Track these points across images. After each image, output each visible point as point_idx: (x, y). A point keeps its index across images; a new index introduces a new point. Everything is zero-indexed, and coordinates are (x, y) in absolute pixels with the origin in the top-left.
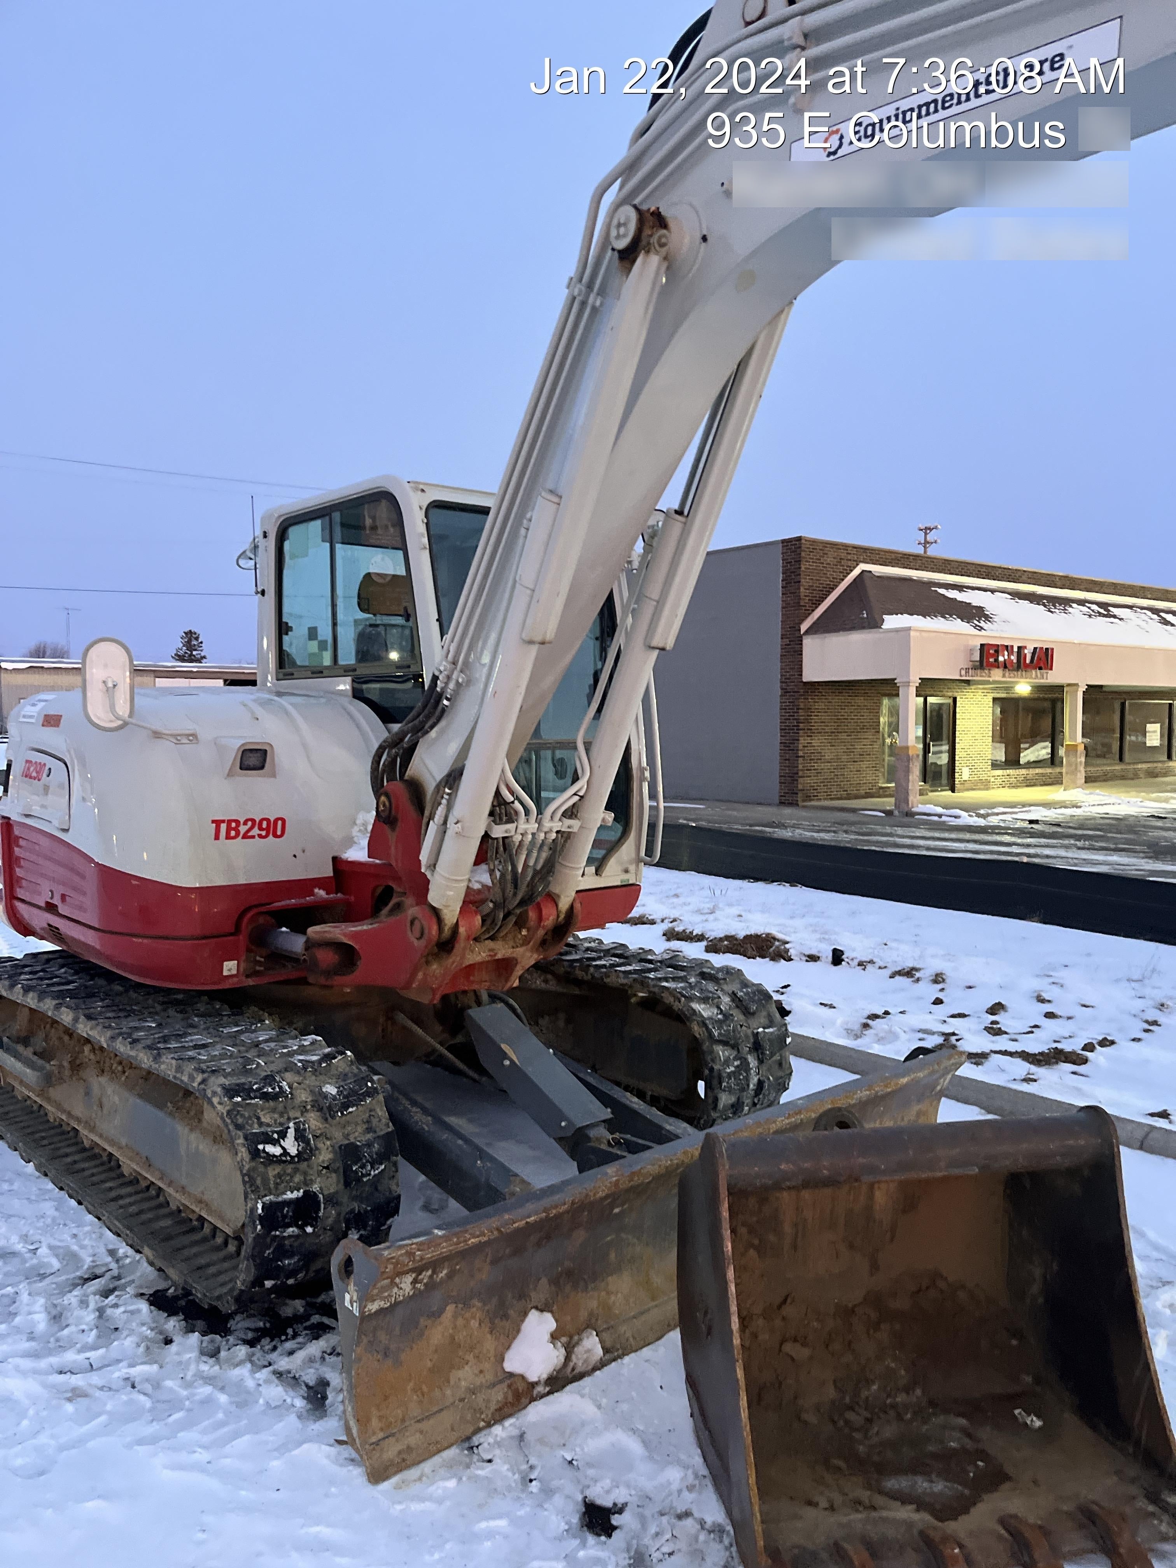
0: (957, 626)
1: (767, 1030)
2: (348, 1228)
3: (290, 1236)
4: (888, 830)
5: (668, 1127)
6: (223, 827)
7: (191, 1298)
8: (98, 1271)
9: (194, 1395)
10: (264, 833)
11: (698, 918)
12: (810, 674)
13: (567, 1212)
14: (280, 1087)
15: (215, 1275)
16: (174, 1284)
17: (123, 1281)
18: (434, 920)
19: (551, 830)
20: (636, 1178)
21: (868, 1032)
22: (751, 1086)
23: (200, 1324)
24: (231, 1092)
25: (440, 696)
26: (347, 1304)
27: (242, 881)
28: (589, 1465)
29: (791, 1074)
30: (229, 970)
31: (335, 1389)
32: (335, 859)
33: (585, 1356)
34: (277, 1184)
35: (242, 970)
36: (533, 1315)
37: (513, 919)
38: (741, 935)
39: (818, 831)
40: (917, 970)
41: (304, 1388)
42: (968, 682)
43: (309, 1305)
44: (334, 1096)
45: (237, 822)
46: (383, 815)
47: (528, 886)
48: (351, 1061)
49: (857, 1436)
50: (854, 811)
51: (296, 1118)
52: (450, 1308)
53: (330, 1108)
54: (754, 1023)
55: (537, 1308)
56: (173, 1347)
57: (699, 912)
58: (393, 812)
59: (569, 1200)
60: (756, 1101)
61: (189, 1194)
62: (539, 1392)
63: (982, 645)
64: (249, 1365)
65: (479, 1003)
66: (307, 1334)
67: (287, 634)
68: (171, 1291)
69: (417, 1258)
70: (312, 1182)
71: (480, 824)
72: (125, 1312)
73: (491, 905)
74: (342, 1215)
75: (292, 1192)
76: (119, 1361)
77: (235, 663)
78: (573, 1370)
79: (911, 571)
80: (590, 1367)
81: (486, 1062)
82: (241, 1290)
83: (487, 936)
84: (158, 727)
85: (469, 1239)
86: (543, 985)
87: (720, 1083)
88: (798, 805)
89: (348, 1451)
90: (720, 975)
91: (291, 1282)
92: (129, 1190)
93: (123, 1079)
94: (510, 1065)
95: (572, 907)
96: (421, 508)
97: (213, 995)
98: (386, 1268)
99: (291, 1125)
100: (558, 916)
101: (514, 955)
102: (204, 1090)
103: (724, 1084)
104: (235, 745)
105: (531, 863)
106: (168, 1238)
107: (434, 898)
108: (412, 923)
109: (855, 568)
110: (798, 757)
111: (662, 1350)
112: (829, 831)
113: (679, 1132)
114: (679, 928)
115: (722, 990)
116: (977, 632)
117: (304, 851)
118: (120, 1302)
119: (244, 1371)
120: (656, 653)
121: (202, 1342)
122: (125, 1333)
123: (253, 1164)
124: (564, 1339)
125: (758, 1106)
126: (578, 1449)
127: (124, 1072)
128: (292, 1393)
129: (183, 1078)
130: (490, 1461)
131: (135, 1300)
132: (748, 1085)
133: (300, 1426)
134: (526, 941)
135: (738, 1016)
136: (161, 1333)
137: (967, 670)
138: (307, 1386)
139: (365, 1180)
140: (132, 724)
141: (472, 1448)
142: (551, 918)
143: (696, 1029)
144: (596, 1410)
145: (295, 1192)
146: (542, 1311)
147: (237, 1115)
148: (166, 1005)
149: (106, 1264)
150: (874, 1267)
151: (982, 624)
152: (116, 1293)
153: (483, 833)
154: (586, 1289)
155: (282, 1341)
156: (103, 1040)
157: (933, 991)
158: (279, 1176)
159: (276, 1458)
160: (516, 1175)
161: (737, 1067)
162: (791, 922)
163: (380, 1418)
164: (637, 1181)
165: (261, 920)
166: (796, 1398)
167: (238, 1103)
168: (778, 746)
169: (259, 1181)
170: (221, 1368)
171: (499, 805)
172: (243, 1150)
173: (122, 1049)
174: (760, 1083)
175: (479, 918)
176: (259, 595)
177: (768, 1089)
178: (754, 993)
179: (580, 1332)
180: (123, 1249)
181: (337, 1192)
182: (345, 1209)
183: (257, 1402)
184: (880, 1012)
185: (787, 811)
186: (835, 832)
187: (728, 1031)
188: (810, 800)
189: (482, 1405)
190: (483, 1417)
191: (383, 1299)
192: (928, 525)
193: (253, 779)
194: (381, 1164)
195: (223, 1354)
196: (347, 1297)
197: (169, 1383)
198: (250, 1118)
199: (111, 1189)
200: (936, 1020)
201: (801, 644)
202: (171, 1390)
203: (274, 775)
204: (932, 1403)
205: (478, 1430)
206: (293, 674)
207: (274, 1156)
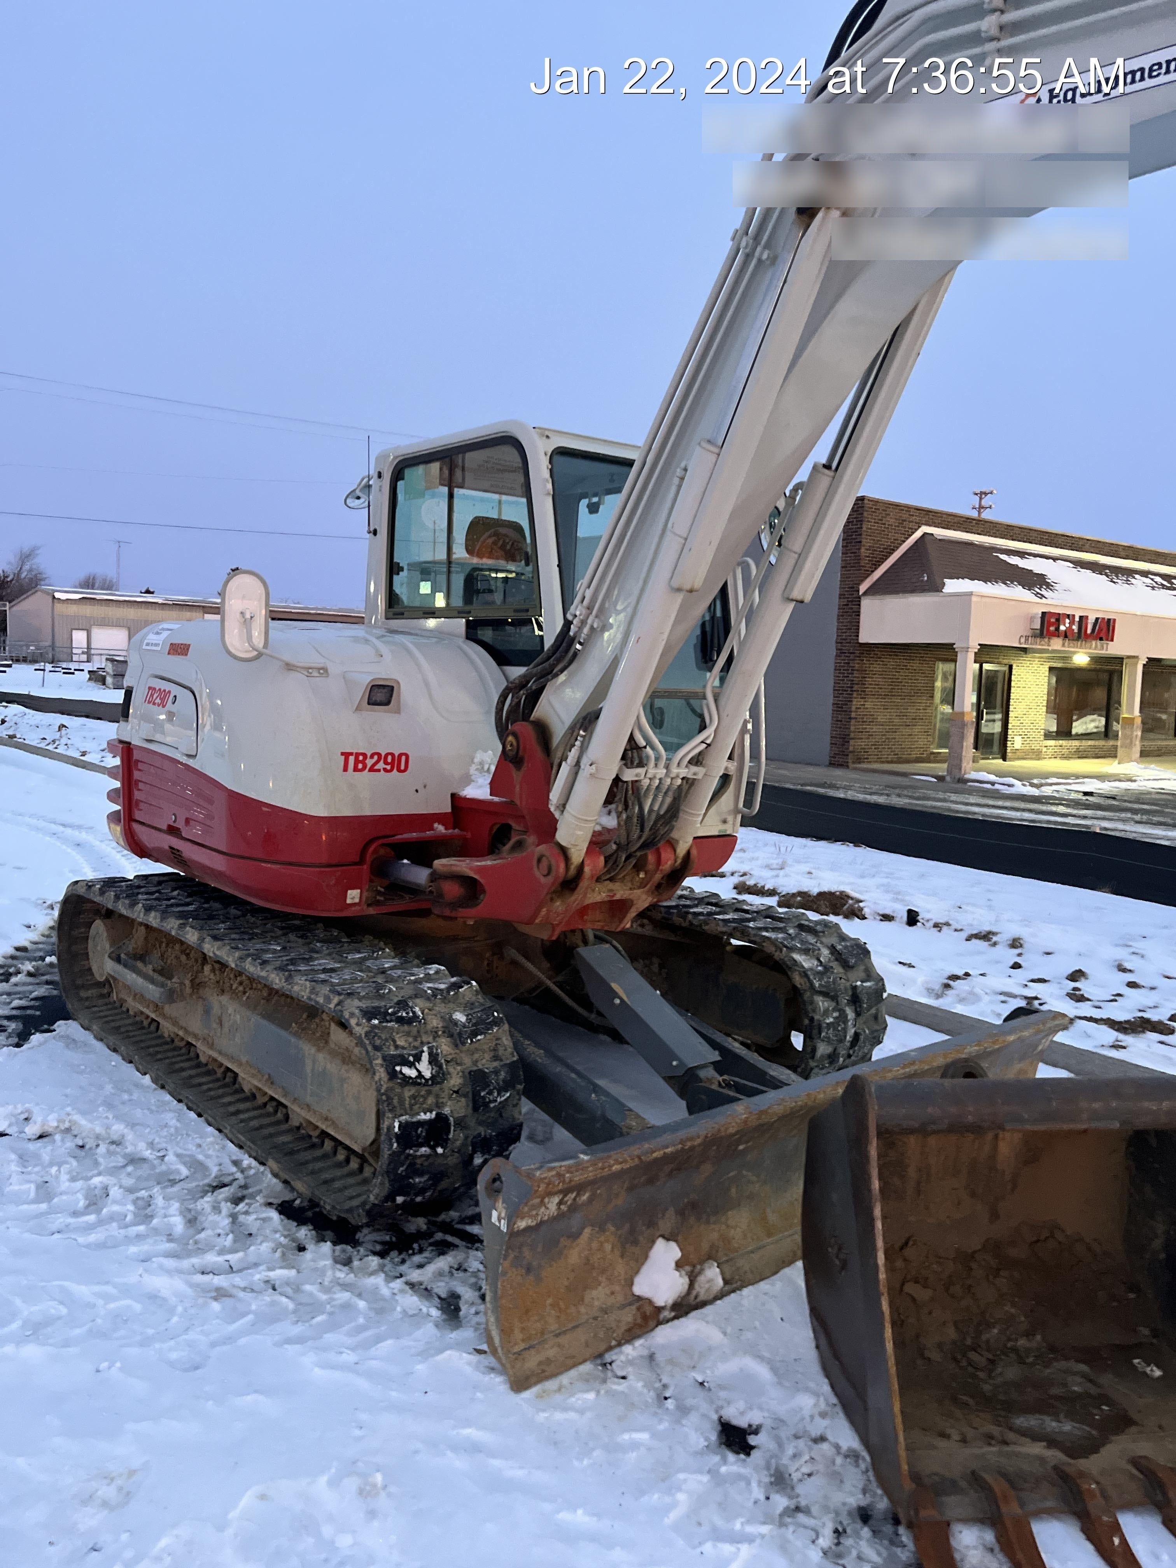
0: (1018, 592)
1: (865, 984)
2: (474, 1152)
3: (422, 1156)
4: (941, 795)
5: (772, 1073)
6: (352, 759)
7: (317, 1210)
8: (226, 1180)
9: (333, 1299)
10: (389, 767)
11: (767, 874)
12: (865, 637)
13: (699, 1145)
14: (414, 1013)
15: (341, 1190)
16: (300, 1195)
17: (250, 1190)
18: (562, 858)
19: (678, 776)
20: (763, 1117)
21: (950, 992)
22: (848, 1038)
23: (329, 1234)
24: (369, 1014)
25: (572, 641)
26: (494, 1219)
27: (367, 812)
28: (721, 1387)
29: (885, 1028)
30: (353, 898)
31: (466, 1302)
32: (453, 795)
33: (707, 1286)
34: (411, 1106)
35: (364, 899)
36: (660, 1243)
37: (633, 861)
38: (815, 891)
39: (871, 794)
40: (995, 934)
41: (437, 1299)
42: (1025, 650)
43: (430, 1223)
44: (464, 1024)
45: (365, 755)
46: (511, 754)
47: (651, 830)
48: (476, 991)
49: (981, 1374)
50: (905, 775)
51: (429, 1043)
52: (587, 1231)
53: (460, 1034)
54: (852, 975)
55: (663, 1237)
56: (308, 1255)
57: (768, 867)
58: (521, 753)
59: (703, 1133)
60: (851, 1052)
61: (315, 1112)
62: (665, 1317)
63: (1043, 613)
64: (383, 1275)
65: (585, 942)
66: (432, 1250)
67: (398, 574)
68: (298, 1202)
69: (567, 1180)
70: (444, 1105)
71: (612, 767)
72: (256, 1219)
73: (614, 847)
74: (470, 1140)
75: (425, 1113)
76: (256, 1265)
77: (281, 602)
78: (696, 1297)
79: (972, 535)
80: (711, 1297)
81: (597, 1000)
82: (374, 1204)
83: (608, 876)
84: (287, 657)
85: (613, 1165)
86: (640, 929)
87: (820, 1034)
88: (848, 767)
89: (490, 1360)
90: (819, 928)
91: (419, 1199)
92: (248, 1105)
93: (244, 998)
94: (620, 1004)
95: (688, 853)
96: (546, 454)
97: (330, 923)
98: (539, 1187)
99: (425, 1049)
100: (676, 861)
101: (631, 897)
102: (341, 1011)
103: (823, 1034)
104: (365, 680)
105: (656, 808)
106: (291, 1153)
107: (562, 837)
108: (539, 861)
109: (916, 530)
110: (850, 718)
111: (779, 1285)
112: (882, 794)
113: (783, 1078)
114: (751, 882)
115: (822, 943)
116: (1038, 600)
117: (425, 787)
118: (251, 1210)
119: (379, 1280)
120: (792, 605)
121: (334, 1251)
122: (260, 1239)
123: (391, 1084)
124: (688, 1268)
125: (853, 1058)
126: (708, 1372)
127: (245, 993)
128: (427, 1303)
129: (318, 999)
130: (624, 1378)
131: (264, 1209)
132: (845, 1037)
133: (439, 1334)
134: (643, 884)
135: (838, 969)
136: (293, 1240)
137: (1027, 637)
138: (439, 1297)
139: (492, 1105)
140: (267, 655)
141: (605, 1365)
142: (669, 863)
143: (797, 980)
144: (722, 1336)
145: (428, 1114)
146: (668, 1240)
147: (374, 1037)
148: (288, 929)
149: (232, 1174)
150: (994, 1215)
151: (1044, 592)
152: (247, 1201)
153: (614, 776)
154: (708, 1222)
155: (410, 1255)
156: (230, 959)
157: (1011, 956)
158: (413, 1097)
159: (420, 1362)
160: (630, 1110)
161: (835, 1018)
162: (860, 881)
163: (523, 1329)
164: (765, 1119)
165: (382, 851)
166: (918, 1336)
167: (375, 1026)
168: (830, 708)
169: (395, 1101)
170: (356, 1276)
171: (632, 749)
172: (382, 1070)
173: (252, 969)
174: (856, 1036)
175: (602, 859)
176: (371, 534)
177: (864, 1042)
178: (852, 947)
179: (702, 1262)
180: (247, 1161)
181: (465, 1116)
182: (472, 1133)
183: (395, 1309)
184: (960, 973)
185: (838, 772)
186: (888, 795)
187: (828, 982)
188: (860, 763)
189: (614, 1325)
190: (615, 1335)
191: (530, 1217)
192: (983, 490)
193: (379, 714)
194: (507, 1091)
195: (356, 1263)
196: (495, 1214)
197: (308, 1287)
198: (386, 1040)
199: (230, 1104)
200: (1017, 984)
201: (859, 605)
202: (311, 1294)
203: (398, 711)
204: (1053, 1349)
205: (610, 1348)
206: (403, 614)
207: (410, 1078)
